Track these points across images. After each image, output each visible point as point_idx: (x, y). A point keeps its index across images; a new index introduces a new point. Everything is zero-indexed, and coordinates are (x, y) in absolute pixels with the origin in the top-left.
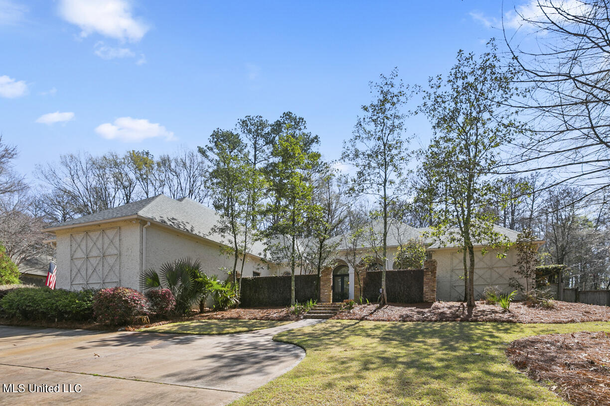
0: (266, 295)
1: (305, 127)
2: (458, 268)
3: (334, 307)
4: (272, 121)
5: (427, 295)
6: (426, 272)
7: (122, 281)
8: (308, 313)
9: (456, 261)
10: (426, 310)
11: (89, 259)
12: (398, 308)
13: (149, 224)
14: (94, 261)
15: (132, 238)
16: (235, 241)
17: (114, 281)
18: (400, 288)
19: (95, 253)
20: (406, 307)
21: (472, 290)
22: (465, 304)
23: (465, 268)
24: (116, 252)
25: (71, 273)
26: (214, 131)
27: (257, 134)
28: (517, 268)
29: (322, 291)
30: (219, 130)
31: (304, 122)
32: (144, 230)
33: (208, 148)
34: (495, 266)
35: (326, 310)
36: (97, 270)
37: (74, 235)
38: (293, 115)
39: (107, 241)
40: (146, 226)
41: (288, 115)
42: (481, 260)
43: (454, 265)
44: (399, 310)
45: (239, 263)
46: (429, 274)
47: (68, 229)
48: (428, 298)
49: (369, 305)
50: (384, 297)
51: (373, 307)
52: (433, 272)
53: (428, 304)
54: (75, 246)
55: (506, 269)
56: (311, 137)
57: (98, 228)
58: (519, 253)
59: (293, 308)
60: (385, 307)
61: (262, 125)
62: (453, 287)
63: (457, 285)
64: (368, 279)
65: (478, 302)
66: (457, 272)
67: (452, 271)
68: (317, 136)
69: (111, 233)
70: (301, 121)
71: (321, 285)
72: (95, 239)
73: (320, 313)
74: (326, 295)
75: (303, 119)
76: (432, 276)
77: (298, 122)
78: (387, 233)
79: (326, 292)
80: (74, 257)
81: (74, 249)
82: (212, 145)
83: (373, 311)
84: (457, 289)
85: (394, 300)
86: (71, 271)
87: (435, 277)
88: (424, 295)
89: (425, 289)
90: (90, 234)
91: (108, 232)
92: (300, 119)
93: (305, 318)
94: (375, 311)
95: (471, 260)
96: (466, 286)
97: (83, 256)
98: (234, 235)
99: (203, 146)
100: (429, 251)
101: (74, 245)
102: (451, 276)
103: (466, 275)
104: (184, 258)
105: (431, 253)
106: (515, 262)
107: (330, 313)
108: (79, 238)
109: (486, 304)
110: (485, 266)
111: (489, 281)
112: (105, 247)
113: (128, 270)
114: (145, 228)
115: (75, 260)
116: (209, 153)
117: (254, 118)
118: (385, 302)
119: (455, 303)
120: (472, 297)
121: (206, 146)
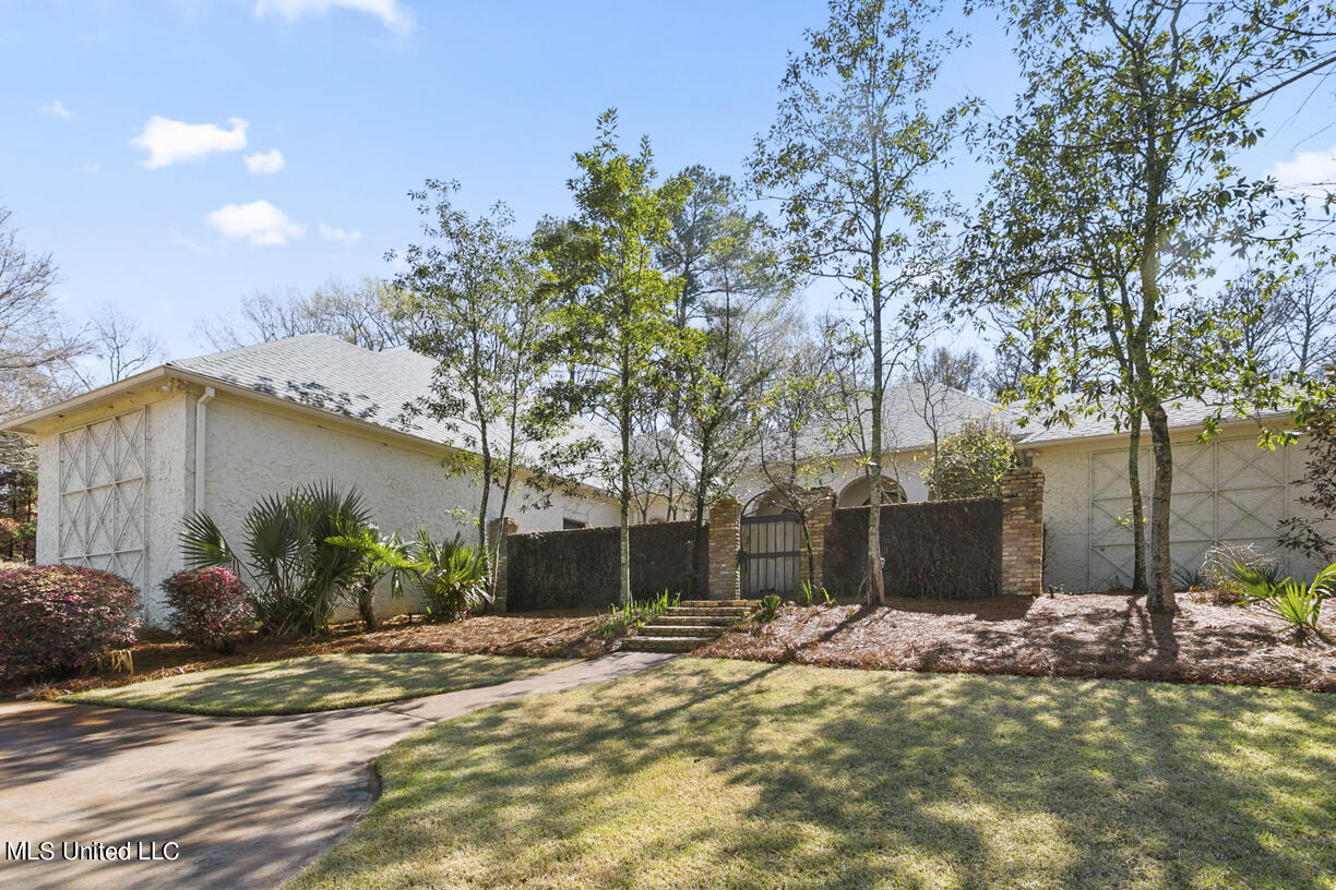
0: (574, 578)
2: (1111, 496)
3: (722, 613)
5: (1014, 576)
6: (1010, 505)
7: (151, 548)
8: (642, 632)
9: (1104, 476)
10: (1008, 626)
11: (93, 493)
12: (916, 616)
13: (210, 392)
14: (100, 499)
15: (171, 433)
16: (484, 441)
17: (137, 548)
18: (931, 555)
19: (102, 477)
20: (940, 613)
21: (1162, 557)
22: (1142, 602)
23: (1136, 492)
24: (139, 472)
25: (61, 531)
28: (1308, 490)
29: (713, 566)
31: (731, 187)
32: (201, 409)
34: (1228, 486)
35: (693, 623)
37: (67, 436)
38: (707, 170)
40: (204, 397)
41: (696, 173)
43: (1098, 487)
44: (920, 622)
45: (496, 494)
46: (1017, 513)
47: (53, 419)
48: (1015, 584)
49: (832, 606)
50: (874, 583)
51: (837, 614)
52: (1033, 505)
53: (1016, 605)
54: (67, 463)
55: (1266, 494)
56: (747, 216)
57: (109, 411)
58: (1314, 444)
59: (616, 616)
60: (878, 613)
62: (1095, 550)
63: (1109, 543)
65: (1183, 595)
66: (1108, 507)
67: (1094, 503)
68: (760, 214)
69: (131, 425)
70: (725, 183)
71: (710, 550)
72: (103, 442)
73: (673, 633)
74: (724, 576)
75: (728, 179)
76: (1027, 517)
78: (882, 392)
81: (65, 471)
83: (833, 628)
84: (1108, 557)
85: (913, 592)
86: (62, 526)
87: (1038, 521)
88: (1005, 575)
89: (1007, 556)
90: (95, 429)
91: (126, 421)
92: (721, 179)
93: (626, 648)
94: (841, 627)
96: (1137, 547)
97: (82, 487)
98: (479, 423)
100: (1024, 451)
101: (65, 460)
102: (1091, 520)
103: (1137, 513)
104: (318, 483)
105: (1029, 454)
106: (1302, 471)
107: (701, 633)
108: (74, 441)
109: (1215, 603)
110: (1197, 488)
111: (1209, 530)
112: (121, 461)
113: (163, 519)
114: (202, 403)
115: (68, 499)
118: (878, 598)
119: (1103, 598)
120: (1164, 582)
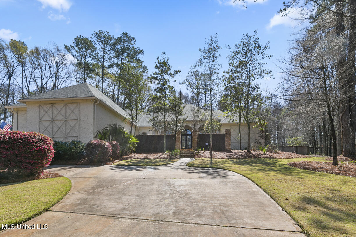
1: (135, 43)
3: (191, 152)
4: (116, 37)
6: (226, 135)
7: (80, 136)
8: (180, 155)
9: (232, 130)
11: (55, 121)
13: (98, 103)
14: (59, 123)
15: (88, 111)
17: (75, 136)
19: (59, 117)
21: (249, 144)
24: (76, 118)
25: (40, 130)
26: (77, 37)
27: (105, 43)
30: (81, 36)
31: (134, 40)
32: (96, 106)
33: (71, 47)
35: (188, 154)
36: (61, 129)
37: (42, 105)
38: (129, 35)
39: (69, 112)
41: (125, 34)
42: (243, 130)
47: (38, 101)
49: (205, 151)
50: (211, 147)
52: (230, 135)
54: (42, 113)
55: (253, 135)
57: (62, 102)
61: (110, 38)
62: (231, 143)
64: (199, 138)
68: (142, 50)
69: (72, 107)
70: (133, 39)
71: (176, 141)
72: (46, 109)
76: (229, 137)
77: (131, 40)
79: (178, 144)
80: (42, 120)
81: (42, 114)
82: (74, 45)
84: (233, 144)
86: (40, 128)
88: (226, 147)
89: (226, 143)
90: (56, 105)
91: (70, 105)
95: (249, 130)
97: (50, 119)
99: (68, 45)
101: (42, 111)
103: (240, 137)
107: (192, 155)
108: (46, 107)
110: (245, 133)
111: (246, 140)
112: (68, 115)
113: (85, 129)
115: (43, 122)
116: (72, 50)
117: (104, 32)
118: (212, 150)
120: (249, 148)
121: (71, 45)
